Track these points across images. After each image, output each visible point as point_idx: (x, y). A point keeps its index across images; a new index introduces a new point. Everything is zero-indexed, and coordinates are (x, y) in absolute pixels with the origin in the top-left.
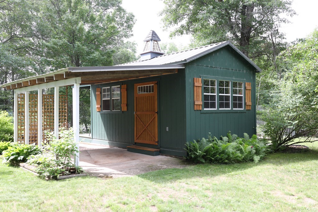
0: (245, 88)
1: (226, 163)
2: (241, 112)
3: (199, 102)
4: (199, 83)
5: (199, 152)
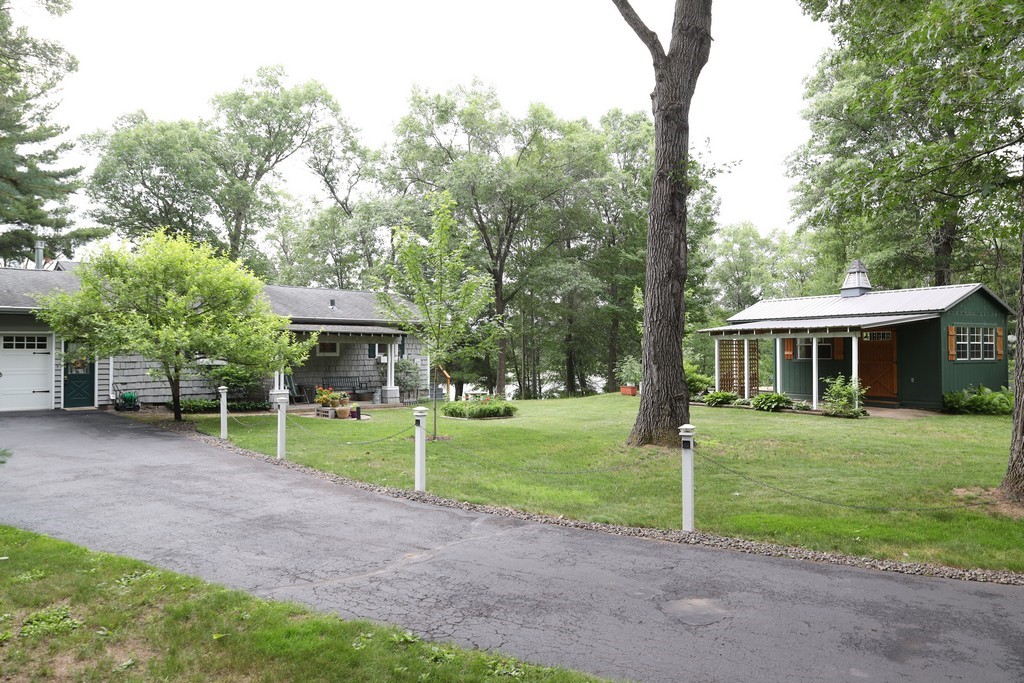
0: (996, 334)
1: (993, 414)
2: (992, 362)
3: (953, 352)
4: (953, 332)
5: (963, 403)
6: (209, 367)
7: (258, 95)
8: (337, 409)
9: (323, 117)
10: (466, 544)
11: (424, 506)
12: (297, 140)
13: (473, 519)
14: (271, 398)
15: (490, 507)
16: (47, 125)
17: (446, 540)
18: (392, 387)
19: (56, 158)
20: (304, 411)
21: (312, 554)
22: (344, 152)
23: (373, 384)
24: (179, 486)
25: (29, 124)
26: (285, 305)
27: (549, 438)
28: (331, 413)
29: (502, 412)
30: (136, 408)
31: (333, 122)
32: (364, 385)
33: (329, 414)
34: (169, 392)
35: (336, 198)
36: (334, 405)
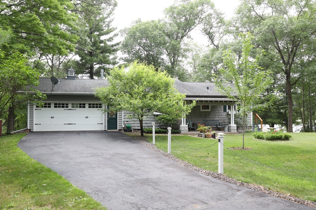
6: (157, 115)
7: (180, 5)
8: (206, 134)
9: (208, 10)
10: (227, 203)
11: (218, 181)
12: (197, 21)
13: (239, 190)
14: (180, 128)
15: (252, 185)
16: (110, 28)
17: (219, 200)
18: (233, 125)
19: (112, 40)
20: (194, 134)
21: (153, 198)
22: (217, 23)
23: (225, 123)
24: (122, 162)
25: (104, 28)
26: (188, 90)
27: (303, 151)
28: (203, 135)
29: (283, 137)
30: (131, 131)
31: (211, 11)
32: (221, 124)
33: (203, 136)
34: (139, 125)
35: (214, 44)
36: (205, 132)
